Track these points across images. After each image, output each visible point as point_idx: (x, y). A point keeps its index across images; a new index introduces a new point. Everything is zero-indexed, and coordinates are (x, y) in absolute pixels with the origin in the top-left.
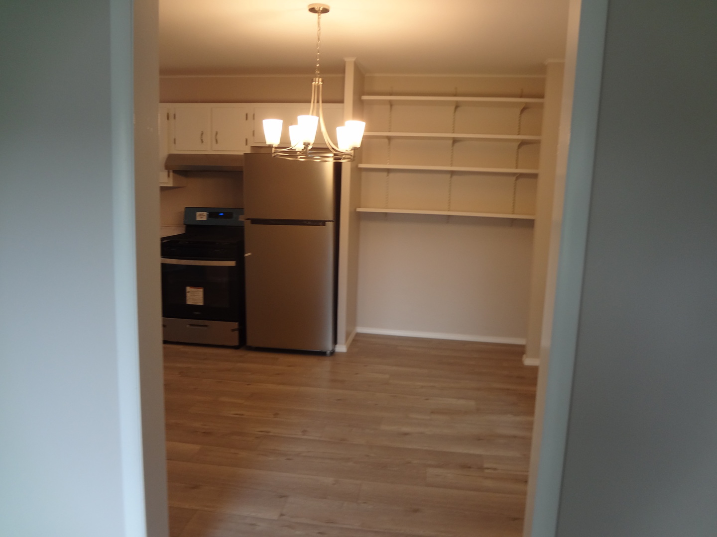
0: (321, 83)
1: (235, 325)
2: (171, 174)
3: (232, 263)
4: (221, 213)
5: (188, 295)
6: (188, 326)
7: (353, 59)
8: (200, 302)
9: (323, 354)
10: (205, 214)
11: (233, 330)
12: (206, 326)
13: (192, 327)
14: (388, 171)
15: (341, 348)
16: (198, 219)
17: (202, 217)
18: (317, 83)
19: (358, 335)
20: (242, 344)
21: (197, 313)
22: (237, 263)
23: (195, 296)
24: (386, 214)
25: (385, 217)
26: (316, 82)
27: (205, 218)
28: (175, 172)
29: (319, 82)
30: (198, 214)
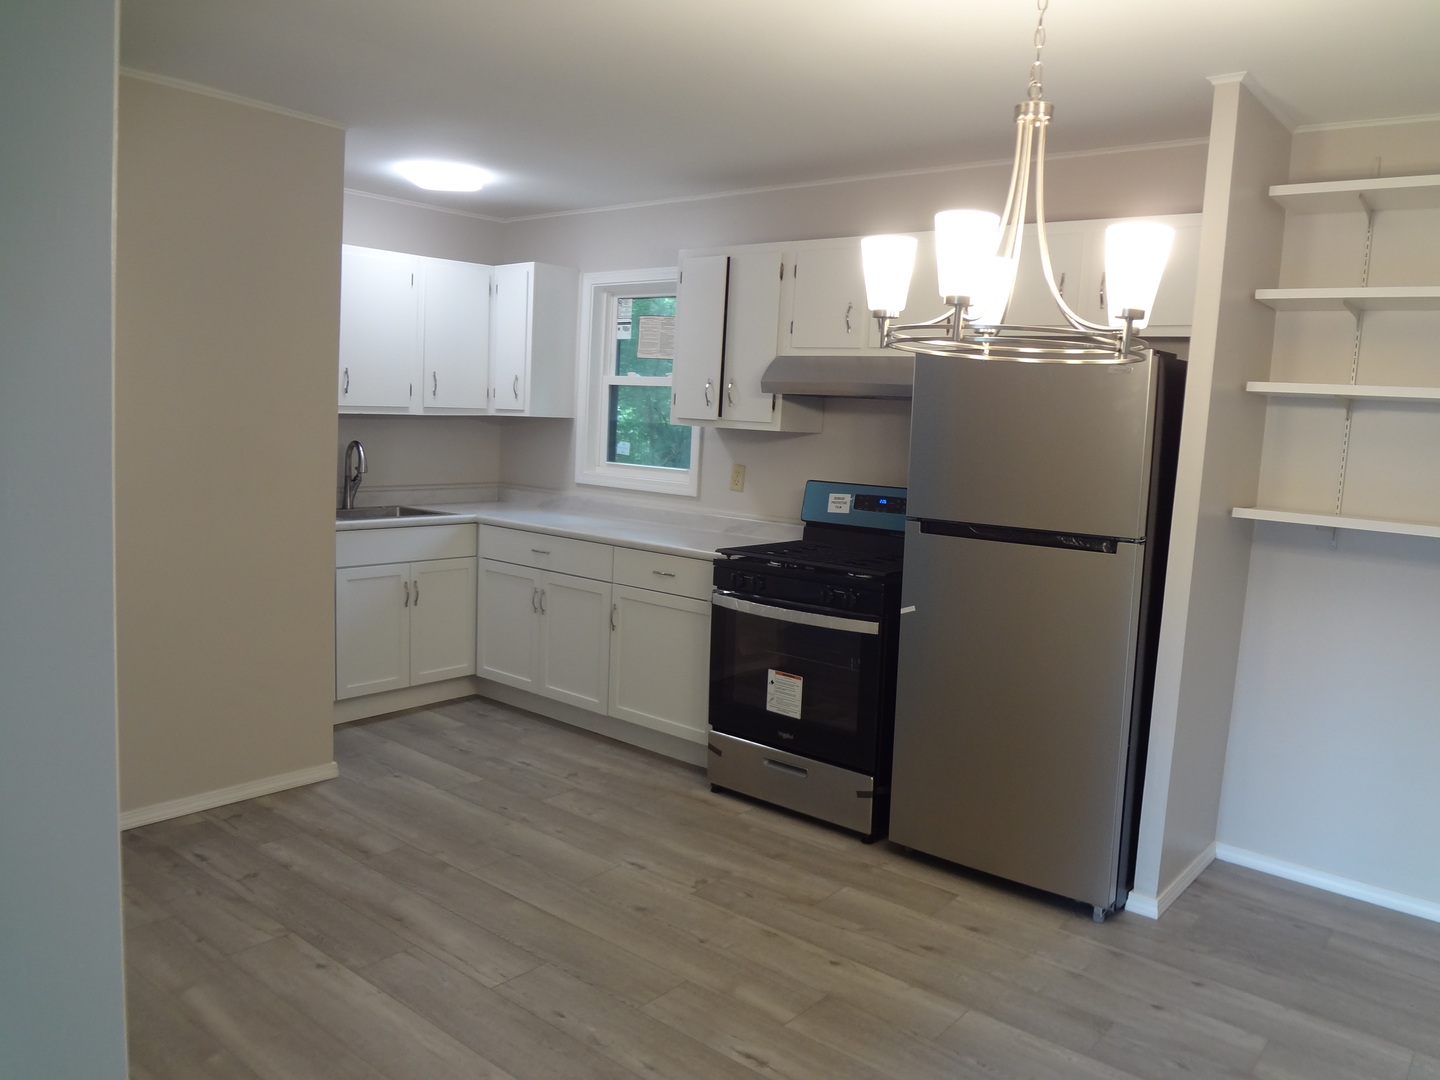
0: (1044, 118)
1: (868, 782)
2: (780, 401)
3: (871, 628)
4: (883, 498)
5: (770, 688)
6: (766, 762)
7: (1238, 77)
8: (794, 711)
9: (1084, 910)
10: (848, 498)
11: (861, 794)
12: (804, 771)
13: (772, 766)
14: (1351, 404)
15: (1143, 903)
16: (832, 509)
17: (840, 505)
18: (1030, 116)
19: (1217, 866)
20: (878, 834)
21: (786, 736)
22: (881, 628)
23: (785, 695)
24: (1334, 530)
25: (1332, 538)
26: (1026, 113)
27: (846, 509)
28: (786, 397)
29: (1036, 113)
30: (832, 497)
